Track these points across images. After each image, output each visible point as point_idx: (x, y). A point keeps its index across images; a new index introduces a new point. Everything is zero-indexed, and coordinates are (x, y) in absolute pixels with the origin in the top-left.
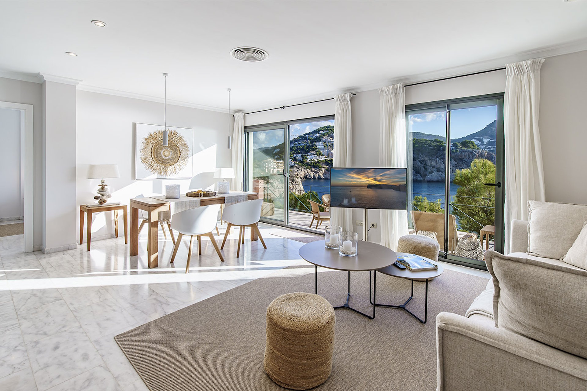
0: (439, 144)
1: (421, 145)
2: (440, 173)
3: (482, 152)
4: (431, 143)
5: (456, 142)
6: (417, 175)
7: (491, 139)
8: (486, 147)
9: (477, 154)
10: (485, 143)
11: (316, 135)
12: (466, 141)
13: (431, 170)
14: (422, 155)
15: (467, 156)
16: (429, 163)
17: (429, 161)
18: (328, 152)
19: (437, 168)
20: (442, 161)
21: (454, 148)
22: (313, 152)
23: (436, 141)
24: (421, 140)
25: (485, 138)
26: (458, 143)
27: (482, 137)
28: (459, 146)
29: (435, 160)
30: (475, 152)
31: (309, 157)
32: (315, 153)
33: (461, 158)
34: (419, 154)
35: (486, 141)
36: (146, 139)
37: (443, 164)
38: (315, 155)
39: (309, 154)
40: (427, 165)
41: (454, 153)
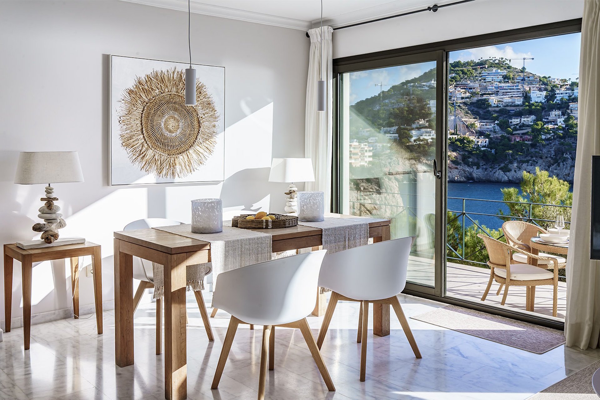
11: (428, 84)
18: (455, 120)
22: (422, 122)
31: (414, 132)
32: (427, 124)
36: (131, 92)
38: (426, 127)
39: (414, 126)
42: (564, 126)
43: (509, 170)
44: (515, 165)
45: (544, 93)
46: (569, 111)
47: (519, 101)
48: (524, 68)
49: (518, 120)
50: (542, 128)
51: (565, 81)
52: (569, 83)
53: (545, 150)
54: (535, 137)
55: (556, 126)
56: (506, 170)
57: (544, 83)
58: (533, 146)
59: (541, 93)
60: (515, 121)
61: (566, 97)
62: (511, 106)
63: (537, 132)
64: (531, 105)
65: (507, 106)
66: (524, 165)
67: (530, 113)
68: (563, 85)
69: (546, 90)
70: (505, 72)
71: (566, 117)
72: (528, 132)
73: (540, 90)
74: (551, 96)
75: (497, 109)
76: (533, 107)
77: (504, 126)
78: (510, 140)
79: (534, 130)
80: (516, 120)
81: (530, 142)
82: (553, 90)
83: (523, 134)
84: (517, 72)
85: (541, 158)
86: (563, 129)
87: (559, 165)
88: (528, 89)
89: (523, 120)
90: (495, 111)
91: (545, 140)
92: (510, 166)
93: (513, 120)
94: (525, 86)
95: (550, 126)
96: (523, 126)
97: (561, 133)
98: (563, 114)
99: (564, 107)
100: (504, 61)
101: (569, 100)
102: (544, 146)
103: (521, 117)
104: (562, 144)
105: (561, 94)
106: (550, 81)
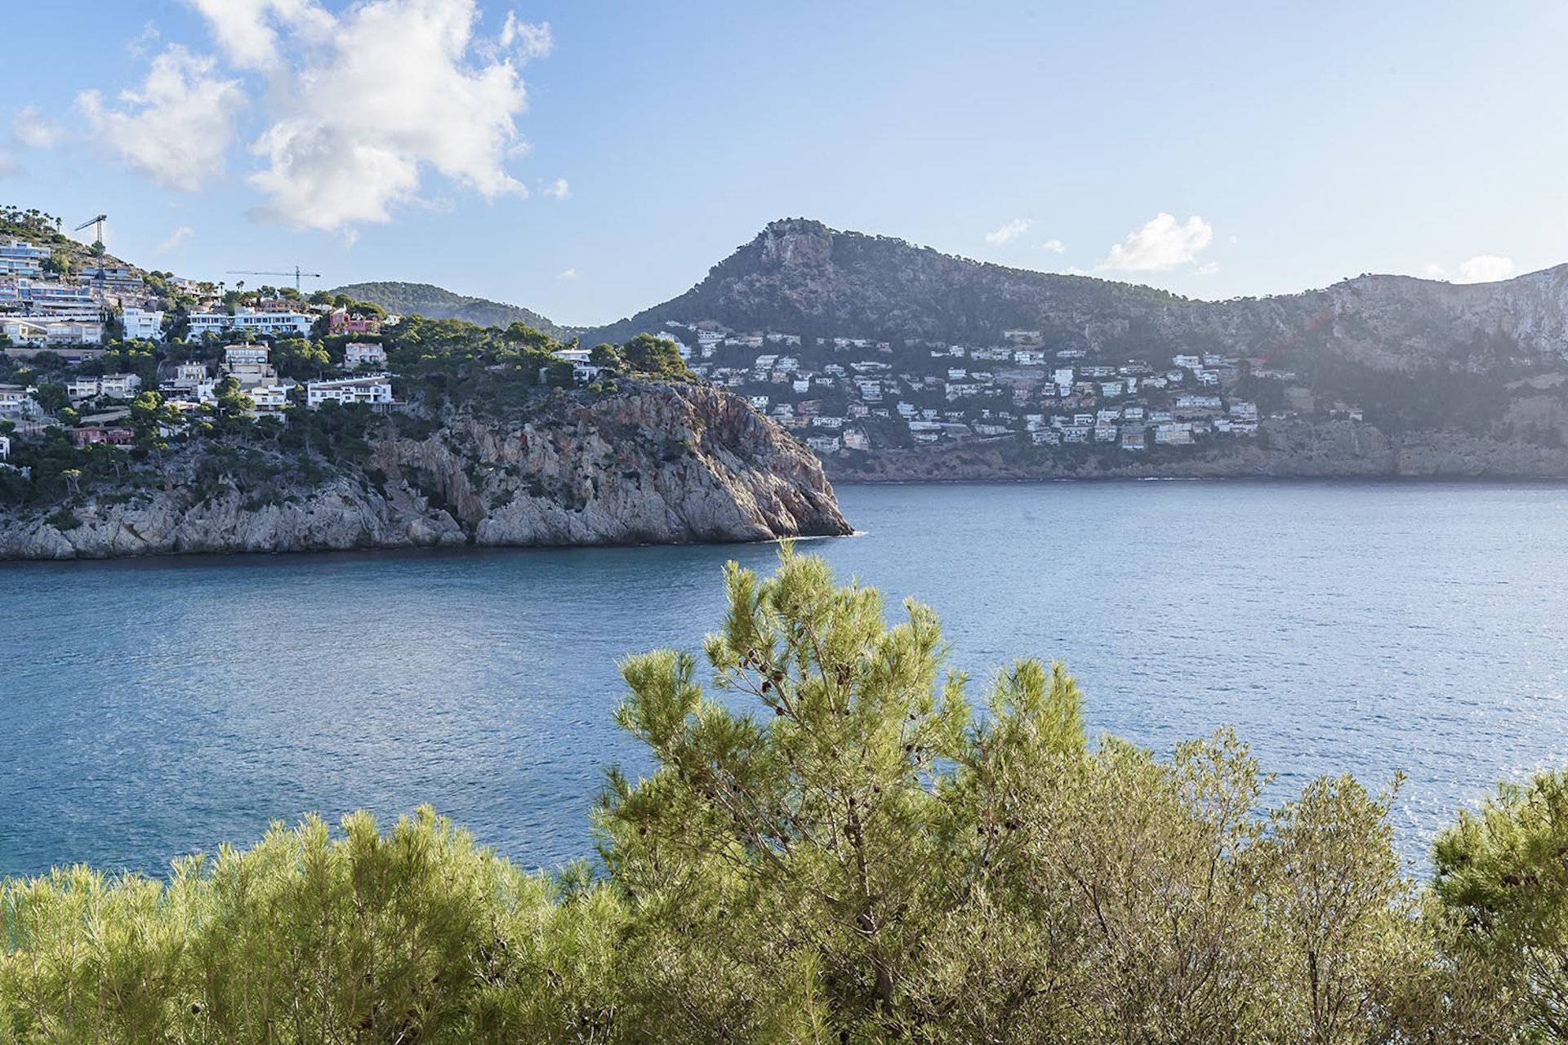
0: (529, 349)
1: (447, 351)
2: (544, 502)
3: (707, 393)
4: (495, 344)
5: (606, 345)
6: (435, 517)
7: (728, 337)
8: (711, 370)
9: (688, 404)
10: (707, 354)
12: (644, 340)
13: (503, 486)
14: (457, 407)
15: (653, 413)
16: (489, 452)
17: (489, 440)
19: (528, 477)
20: (550, 438)
21: (595, 370)
23: (515, 334)
24: (446, 328)
25: (707, 330)
26: (610, 349)
27: (696, 323)
28: (616, 364)
29: (518, 434)
30: (683, 392)
33: (626, 421)
34: (442, 403)
35: (709, 343)
37: (556, 456)
40: (483, 461)
41: (598, 396)
42: (215, 404)
43: (76, 525)
44: (92, 508)
45: (159, 316)
46: (226, 367)
47: (92, 335)
48: (99, 245)
49: (94, 386)
50: (159, 410)
51: (211, 287)
52: (221, 293)
53: (169, 468)
54: (142, 433)
55: (195, 405)
56: (66, 523)
57: (157, 288)
58: (139, 455)
59: (151, 315)
60: (84, 388)
61: (215, 330)
62: (70, 346)
63: (143, 421)
64: (125, 347)
65: (59, 345)
66: (118, 508)
67: (125, 367)
68: (207, 299)
69: (163, 307)
70: (46, 252)
71: (218, 381)
72: (121, 419)
73: (147, 307)
74: (177, 325)
75: (31, 353)
76: (132, 352)
77: (52, 400)
78: (71, 440)
79: (137, 414)
80: (87, 386)
81: (130, 447)
82: (180, 310)
83: (107, 424)
84: (82, 254)
85: (161, 488)
86: (214, 412)
87: (207, 506)
88: (114, 302)
89: (104, 385)
90: (23, 359)
91: (169, 439)
92: (77, 512)
93: (78, 386)
94: (106, 294)
95: (181, 404)
96: (106, 403)
97: (208, 421)
98: (211, 374)
99: (211, 354)
100: (41, 221)
101: (224, 337)
102: (167, 455)
103: (100, 377)
104: (212, 451)
105: (203, 323)
106: (173, 286)
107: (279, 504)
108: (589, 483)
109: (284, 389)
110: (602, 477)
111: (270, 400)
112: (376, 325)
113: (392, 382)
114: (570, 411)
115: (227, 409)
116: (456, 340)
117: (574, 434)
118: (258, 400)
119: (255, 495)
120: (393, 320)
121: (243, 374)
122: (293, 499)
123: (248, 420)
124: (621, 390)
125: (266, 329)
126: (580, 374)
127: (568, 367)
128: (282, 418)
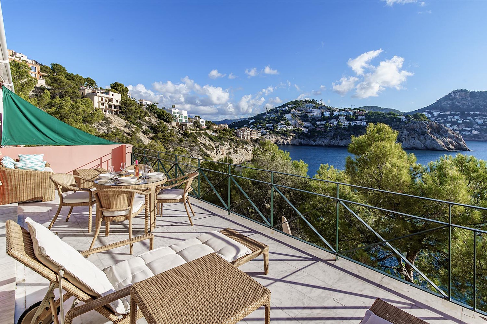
0: (392, 116)
1: (376, 117)
3: (432, 123)
4: (386, 115)
5: (408, 115)
7: (441, 113)
8: (436, 119)
9: (427, 125)
10: (435, 116)
11: (285, 108)
12: (417, 114)
15: (419, 127)
18: (295, 122)
21: (406, 119)
22: (282, 122)
23: (390, 113)
24: (377, 113)
25: (436, 111)
26: (410, 116)
27: (432, 110)
28: (411, 118)
30: (426, 123)
31: (279, 126)
32: (284, 123)
33: (412, 128)
35: (436, 114)
38: (284, 124)
39: (279, 124)
41: (406, 124)
43: (316, 141)
44: (318, 139)
46: (339, 120)
47: (320, 116)
48: (322, 103)
50: (328, 126)
51: (337, 108)
52: (339, 109)
53: (329, 134)
54: (326, 129)
55: (334, 125)
56: (315, 141)
57: (329, 109)
58: (325, 132)
60: (318, 123)
61: (338, 114)
62: (317, 117)
63: (326, 127)
64: (324, 117)
65: (315, 117)
66: (322, 139)
67: (324, 120)
68: (337, 110)
69: (330, 111)
70: (314, 105)
72: (323, 127)
73: (328, 112)
74: (332, 114)
75: (311, 118)
77: (314, 124)
78: (316, 130)
79: (325, 126)
82: (332, 112)
83: (321, 128)
84: (319, 105)
85: (328, 136)
86: (336, 126)
87: (335, 139)
88: (323, 111)
90: (311, 119)
91: (330, 130)
92: (316, 139)
95: (331, 125)
96: (321, 125)
97: (335, 127)
98: (336, 121)
99: (337, 118)
100: (314, 101)
102: (329, 132)
103: (320, 121)
104: (336, 132)
105: (336, 113)
106: (332, 108)
107: (346, 140)
108: (404, 138)
109: (348, 123)
110: (407, 137)
111: (345, 124)
112: (364, 113)
113: (366, 121)
114: (400, 126)
115: (338, 126)
116: (378, 115)
117: (401, 130)
118: (343, 124)
119: (342, 138)
120: (367, 112)
121: (341, 121)
122: (348, 139)
123: (342, 127)
124: (411, 123)
125: (345, 114)
126: (403, 120)
127: (400, 119)
128: (347, 127)
